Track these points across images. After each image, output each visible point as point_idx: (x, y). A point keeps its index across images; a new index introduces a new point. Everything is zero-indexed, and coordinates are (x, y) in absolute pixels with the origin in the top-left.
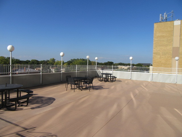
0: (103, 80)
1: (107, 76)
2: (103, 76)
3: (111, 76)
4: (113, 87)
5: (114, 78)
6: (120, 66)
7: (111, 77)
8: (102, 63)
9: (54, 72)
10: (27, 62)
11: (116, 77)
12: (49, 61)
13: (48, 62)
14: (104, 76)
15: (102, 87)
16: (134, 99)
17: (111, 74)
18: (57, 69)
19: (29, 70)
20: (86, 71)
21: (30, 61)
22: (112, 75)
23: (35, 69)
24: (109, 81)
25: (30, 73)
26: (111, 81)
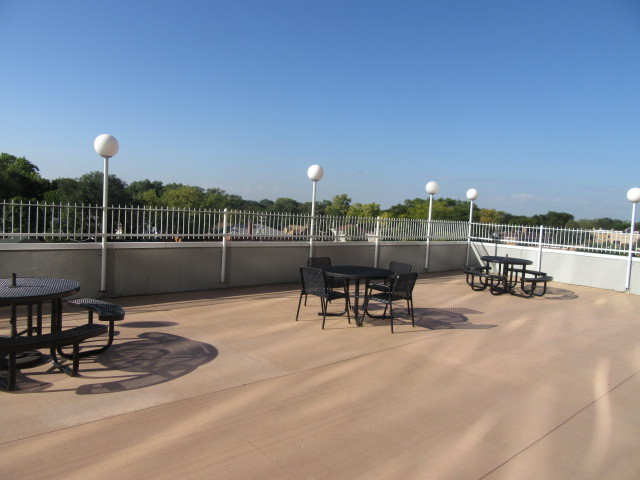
0: (486, 285)
1: (506, 269)
2: (488, 268)
3: (524, 271)
4: (517, 323)
5: (540, 281)
6: (600, 231)
7: (528, 276)
8: (524, 217)
9: (343, 240)
10: (263, 206)
11: (550, 279)
12: (330, 204)
13: (328, 207)
14: (496, 269)
15: (466, 315)
16: (603, 405)
17: (525, 263)
18: (354, 232)
19: (262, 230)
20: (422, 243)
21: (271, 203)
22: (528, 268)
23: (286, 229)
24: (513, 294)
25: (263, 240)
26: (527, 292)
